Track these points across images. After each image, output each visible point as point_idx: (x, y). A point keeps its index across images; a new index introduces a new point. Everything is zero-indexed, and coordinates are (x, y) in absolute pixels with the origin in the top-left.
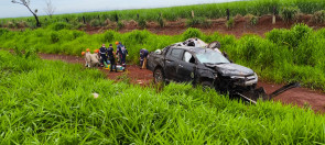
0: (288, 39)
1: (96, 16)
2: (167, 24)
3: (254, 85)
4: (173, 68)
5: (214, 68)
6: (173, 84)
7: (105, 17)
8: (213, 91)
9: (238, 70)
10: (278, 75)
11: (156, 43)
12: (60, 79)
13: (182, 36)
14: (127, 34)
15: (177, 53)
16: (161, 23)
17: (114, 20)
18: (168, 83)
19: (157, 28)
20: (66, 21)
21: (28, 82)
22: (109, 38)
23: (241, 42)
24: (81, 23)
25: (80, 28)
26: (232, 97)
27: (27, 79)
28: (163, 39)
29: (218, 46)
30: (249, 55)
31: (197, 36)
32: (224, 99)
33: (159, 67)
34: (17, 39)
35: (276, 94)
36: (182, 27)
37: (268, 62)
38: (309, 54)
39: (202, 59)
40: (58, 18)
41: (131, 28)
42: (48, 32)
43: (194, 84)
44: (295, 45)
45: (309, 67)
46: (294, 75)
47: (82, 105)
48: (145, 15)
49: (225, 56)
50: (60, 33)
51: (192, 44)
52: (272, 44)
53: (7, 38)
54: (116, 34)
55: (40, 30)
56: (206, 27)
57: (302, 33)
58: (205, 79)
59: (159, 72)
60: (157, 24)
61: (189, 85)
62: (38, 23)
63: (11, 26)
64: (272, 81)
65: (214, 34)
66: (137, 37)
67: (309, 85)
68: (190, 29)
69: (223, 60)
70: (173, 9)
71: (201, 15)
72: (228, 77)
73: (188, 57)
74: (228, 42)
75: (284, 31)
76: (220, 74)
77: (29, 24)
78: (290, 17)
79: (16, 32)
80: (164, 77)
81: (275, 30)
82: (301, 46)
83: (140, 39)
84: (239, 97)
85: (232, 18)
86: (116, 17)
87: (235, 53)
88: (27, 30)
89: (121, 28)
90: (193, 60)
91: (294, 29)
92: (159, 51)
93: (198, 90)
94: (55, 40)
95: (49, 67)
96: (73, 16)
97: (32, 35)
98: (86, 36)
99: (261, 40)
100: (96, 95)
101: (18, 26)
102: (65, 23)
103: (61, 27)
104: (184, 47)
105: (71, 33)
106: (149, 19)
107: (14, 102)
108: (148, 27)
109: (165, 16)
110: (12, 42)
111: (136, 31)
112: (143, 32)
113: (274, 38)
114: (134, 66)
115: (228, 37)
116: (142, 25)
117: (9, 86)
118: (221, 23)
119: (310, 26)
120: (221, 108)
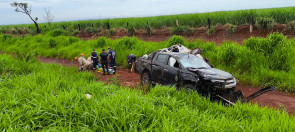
0: (264, 46)
1: (90, 24)
2: (154, 31)
3: (233, 88)
4: (159, 72)
5: (195, 72)
6: (158, 87)
7: (98, 24)
8: (195, 94)
9: (218, 74)
10: (255, 80)
11: (143, 49)
12: (56, 81)
13: (167, 43)
14: (117, 41)
15: (162, 58)
16: (149, 30)
17: (106, 28)
18: (154, 85)
19: (145, 35)
20: (63, 29)
21: (27, 83)
22: (101, 44)
23: (221, 48)
24: (77, 30)
25: (75, 34)
26: (213, 99)
27: (27, 80)
28: (150, 45)
29: (200, 53)
30: (228, 61)
31: (181, 43)
32: (205, 101)
33: (146, 70)
34: (19, 44)
35: (253, 96)
36: (168, 35)
37: (246, 67)
38: (283, 60)
39: (185, 64)
40: (56, 26)
41: (122, 34)
42: (46, 38)
43: (178, 87)
44: (270, 52)
45: (283, 72)
46: (269, 79)
47: (75, 105)
48: (134, 24)
49: (207, 61)
50: (58, 39)
51: (176, 50)
52: (249, 51)
53: (9, 43)
54: (108, 40)
55: (39, 36)
56: (189, 34)
57: (277, 41)
58: (188, 82)
59: (146, 75)
60: (145, 31)
61: (174, 88)
62: (37, 29)
63: (14, 33)
64: (250, 84)
65: (197, 41)
66: (126, 43)
67: (284, 89)
68: (175, 36)
69: (205, 65)
70: (160, 18)
71: (185, 24)
72: (209, 81)
73: (172, 62)
74: (209, 49)
75: (260, 40)
76: (201, 78)
77: (30, 30)
78: (266, 26)
79: (18, 37)
80: (150, 80)
82: (276, 53)
83: (129, 45)
84: (219, 99)
85: (213, 27)
86: (107, 24)
87: (215, 59)
88: (28, 36)
89: (113, 35)
90: (177, 65)
91: (269, 38)
92: (146, 56)
93: (182, 93)
94: (53, 45)
95: (46, 70)
96: (69, 24)
97: (32, 41)
98: (80, 42)
99: (239, 47)
101: (20, 32)
102: (62, 30)
103: (59, 33)
104: (169, 52)
105: (67, 38)
106: (138, 27)
107: (15, 102)
108: (136, 34)
109: (152, 25)
110: (14, 46)
111: (126, 38)
112: (133, 39)
113: (251, 45)
114: (124, 69)
115: (209, 44)
116: (131, 33)
117: (10, 87)
118: (203, 31)
119: (285, 35)
120: (202, 109)
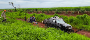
0: (82, 18)
1: (31, 9)
2: (50, 12)
3: (71, 29)
4: (50, 24)
5: (61, 24)
6: (50, 28)
7: (33, 10)
8: (60, 30)
9: (67, 25)
10: (78, 27)
11: (46, 17)
13: (53, 16)
14: (39, 14)
15: (51, 20)
16: (48, 12)
17: (35, 11)
18: (48, 27)
19: (47, 13)
22: (34, 15)
23: (69, 18)
24: (27, 11)
25: (27, 12)
28: (48, 16)
29: (62, 19)
30: (71, 22)
31: (58, 16)
33: (47, 23)
34: (10, 14)
36: (54, 13)
37: (76, 24)
38: (87, 22)
39: (58, 22)
40: (21, 9)
41: (40, 13)
42: (18, 13)
43: (55, 28)
44: (83, 19)
45: (87, 26)
46: (83, 27)
48: (44, 10)
50: (22, 13)
51: (56, 18)
52: (77, 19)
53: (7, 14)
54: (36, 14)
55: (16, 12)
56: (60, 13)
57: (85, 17)
58: (58, 27)
59: (46, 25)
60: (47, 12)
61: (54, 28)
62: (16, 10)
63: (9, 11)
64: (77, 29)
65: (62, 16)
66: (41, 15)
67: (87, 30)
68: (56, 14)
70: (52, 8)
71: (59, 10)
72: (64, 27)
74: (66, 18)
75: (81, 16)
76: (62, 26)
77: (13, 10)
78: (83, 12)
79: (10, 12)
80: (48, 26)
81: (79, 15)
82: (85, 20)
83: (42, 16)
84: (66, 32)
85: (67, 11)
86: (36, 10)
87: (67, 21)
88: (13, 12)
89: (37, 13)
90: (55, 22)
91: (83, 15)
92: (47, 19)
94: (20, 15)
96: (25, 9)
97: (14, 13)
98: (28, 14)
99: (74, 18)
100: (30, 29)
101: (11, 11)
102: (23, 11)
103: (22, 12)
105: (24, 13)
106: (45, 11)
108: (44, 13)
109: (49, 10)
112: (43, 14)
113: (78, 17)
114: (40, 23)
115: (66, 16)
116: (43, 12)
118: (64, 13)
